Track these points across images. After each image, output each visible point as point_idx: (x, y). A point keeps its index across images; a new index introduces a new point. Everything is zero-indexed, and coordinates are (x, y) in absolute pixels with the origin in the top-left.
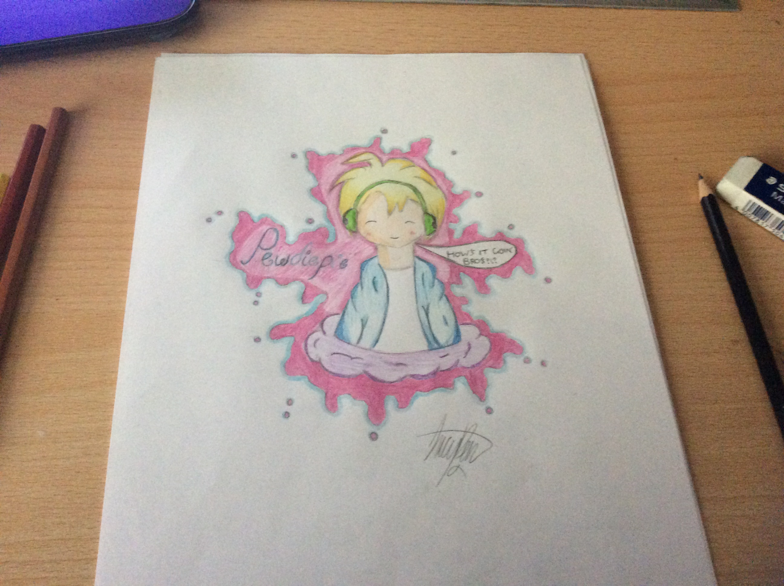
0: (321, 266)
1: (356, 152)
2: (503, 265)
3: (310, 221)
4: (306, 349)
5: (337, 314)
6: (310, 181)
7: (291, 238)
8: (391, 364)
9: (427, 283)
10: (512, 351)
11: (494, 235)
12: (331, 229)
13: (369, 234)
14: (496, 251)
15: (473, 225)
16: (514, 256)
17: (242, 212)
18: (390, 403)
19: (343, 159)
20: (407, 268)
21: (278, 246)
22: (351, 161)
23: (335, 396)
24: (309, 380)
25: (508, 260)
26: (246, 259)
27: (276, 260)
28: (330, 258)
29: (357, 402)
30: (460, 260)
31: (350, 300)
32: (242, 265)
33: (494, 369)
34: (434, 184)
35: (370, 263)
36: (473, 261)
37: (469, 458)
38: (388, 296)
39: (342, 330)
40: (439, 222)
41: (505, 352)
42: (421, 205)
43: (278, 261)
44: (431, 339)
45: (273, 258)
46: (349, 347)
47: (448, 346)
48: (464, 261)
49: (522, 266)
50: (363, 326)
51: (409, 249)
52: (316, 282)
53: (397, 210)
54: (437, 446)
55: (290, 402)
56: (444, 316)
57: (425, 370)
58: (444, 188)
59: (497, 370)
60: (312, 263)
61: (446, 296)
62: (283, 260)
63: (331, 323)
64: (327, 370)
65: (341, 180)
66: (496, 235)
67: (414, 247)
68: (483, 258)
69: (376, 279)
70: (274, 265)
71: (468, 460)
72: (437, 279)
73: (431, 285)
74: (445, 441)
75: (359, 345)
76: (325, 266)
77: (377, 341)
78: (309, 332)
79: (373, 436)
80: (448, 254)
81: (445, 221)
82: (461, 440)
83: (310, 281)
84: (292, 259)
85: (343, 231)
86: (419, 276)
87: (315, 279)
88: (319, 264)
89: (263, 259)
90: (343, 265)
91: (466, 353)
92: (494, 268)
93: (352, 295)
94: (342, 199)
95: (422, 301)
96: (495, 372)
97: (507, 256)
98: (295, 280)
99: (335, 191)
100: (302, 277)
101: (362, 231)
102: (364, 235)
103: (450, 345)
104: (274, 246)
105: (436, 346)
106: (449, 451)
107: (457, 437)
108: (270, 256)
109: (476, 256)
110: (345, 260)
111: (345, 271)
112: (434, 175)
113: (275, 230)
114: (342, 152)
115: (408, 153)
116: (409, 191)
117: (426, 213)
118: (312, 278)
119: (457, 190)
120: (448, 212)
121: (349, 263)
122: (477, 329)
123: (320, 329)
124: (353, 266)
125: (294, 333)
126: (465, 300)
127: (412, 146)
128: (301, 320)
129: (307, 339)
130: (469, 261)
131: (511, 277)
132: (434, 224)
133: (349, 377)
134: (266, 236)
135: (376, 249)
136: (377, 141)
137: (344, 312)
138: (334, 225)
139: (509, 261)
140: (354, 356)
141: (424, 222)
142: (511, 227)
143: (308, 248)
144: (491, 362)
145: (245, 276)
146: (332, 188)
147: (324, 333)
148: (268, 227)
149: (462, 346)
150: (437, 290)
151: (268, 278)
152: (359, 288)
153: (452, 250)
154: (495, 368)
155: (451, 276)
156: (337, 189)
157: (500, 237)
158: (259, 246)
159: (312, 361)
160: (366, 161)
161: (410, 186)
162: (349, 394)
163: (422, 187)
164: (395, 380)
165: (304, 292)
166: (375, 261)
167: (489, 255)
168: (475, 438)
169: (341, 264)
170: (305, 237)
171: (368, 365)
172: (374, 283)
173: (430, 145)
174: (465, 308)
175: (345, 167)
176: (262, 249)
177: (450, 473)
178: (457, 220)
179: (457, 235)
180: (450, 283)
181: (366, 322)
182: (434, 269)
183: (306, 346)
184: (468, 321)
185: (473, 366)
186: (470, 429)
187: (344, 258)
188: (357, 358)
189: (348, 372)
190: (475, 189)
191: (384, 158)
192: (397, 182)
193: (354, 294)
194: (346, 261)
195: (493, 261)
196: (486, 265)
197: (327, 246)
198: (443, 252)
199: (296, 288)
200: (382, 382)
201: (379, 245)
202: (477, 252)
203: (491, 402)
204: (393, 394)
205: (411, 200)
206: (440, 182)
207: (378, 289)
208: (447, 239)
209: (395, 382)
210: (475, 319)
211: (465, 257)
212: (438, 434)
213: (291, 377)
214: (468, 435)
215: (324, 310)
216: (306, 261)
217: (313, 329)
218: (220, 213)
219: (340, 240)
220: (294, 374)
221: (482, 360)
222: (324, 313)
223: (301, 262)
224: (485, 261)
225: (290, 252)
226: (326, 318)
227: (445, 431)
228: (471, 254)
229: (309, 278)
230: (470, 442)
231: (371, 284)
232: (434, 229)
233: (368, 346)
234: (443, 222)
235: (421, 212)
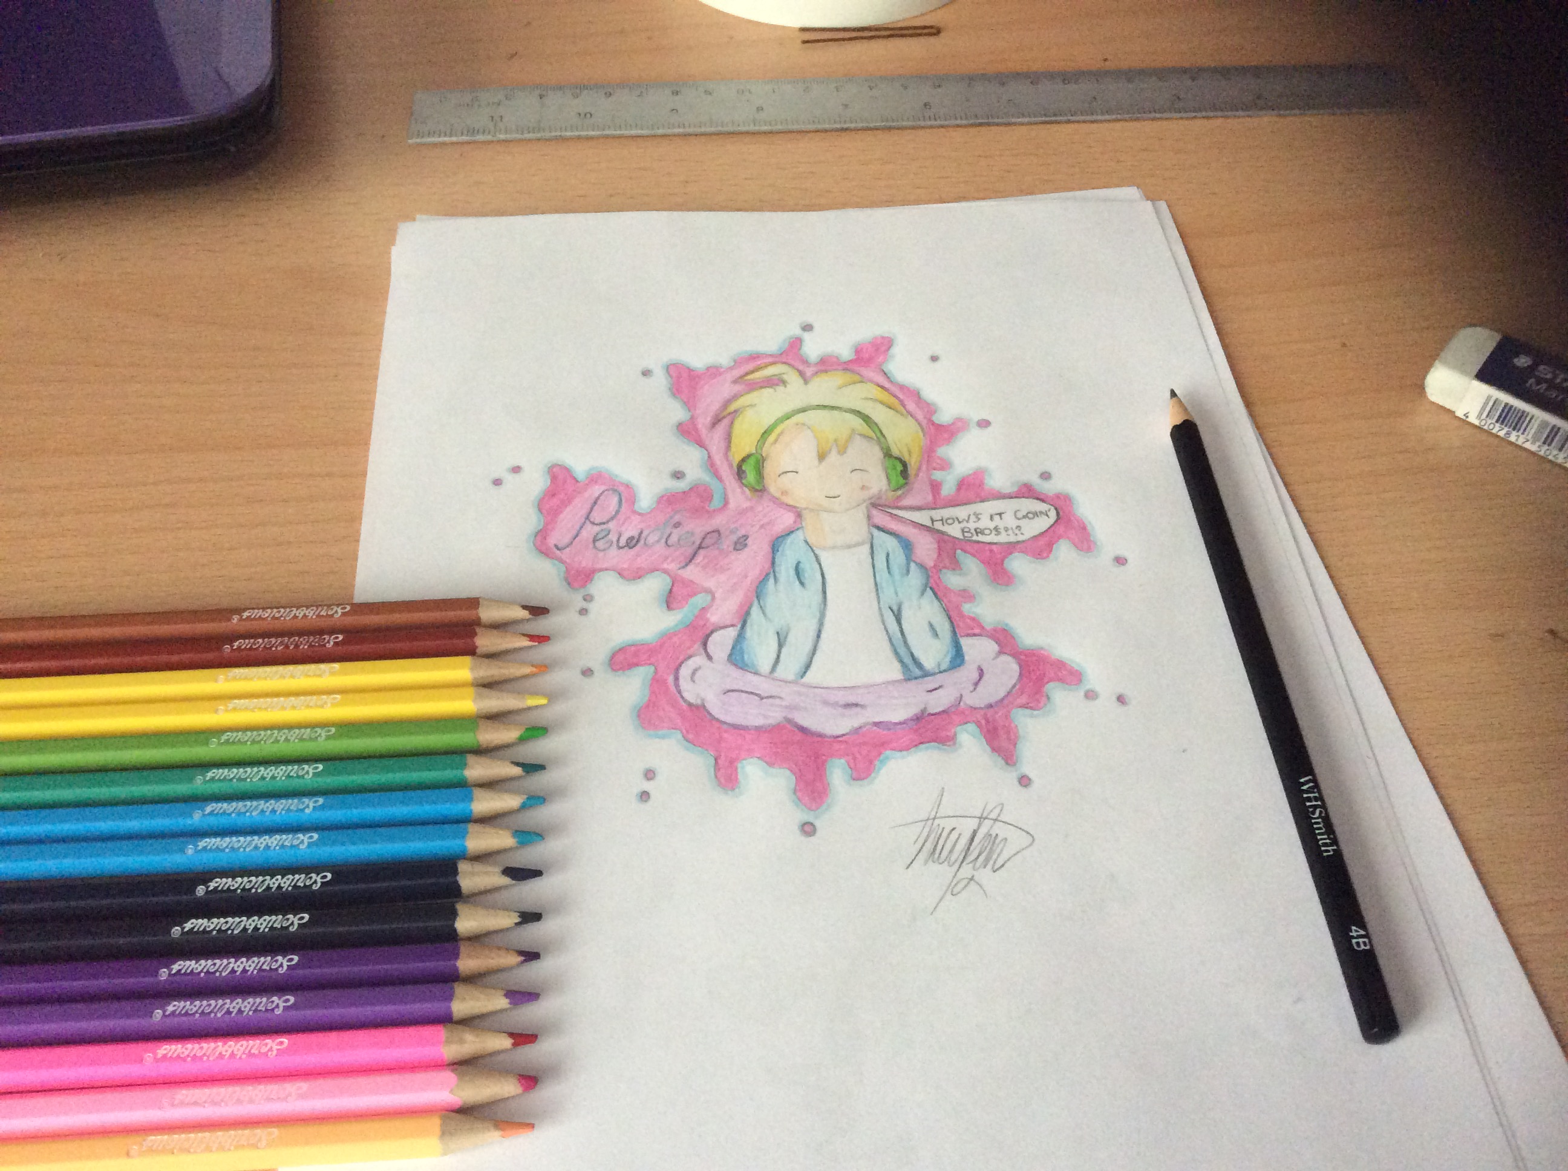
0: (700, 547)
2: (1035, 538)
3: (678, 475)
4: (677, 685)
5: (733, 626)
6: (677, 412)
7: (645, 501)
8: (835, 705)
9: (895, 569)
10: (1061, 680)
11: (1015, 489)
12: (714, 484)
13: (785, 493)
14: (1020, 515)
15: (975, 473)
16: (1056, 522)
17: (555, 466)
18: (837, 772)
19: (737, 373)
20: (859, 544)
21: (622, 517)
22: (749, 377)
23: (732, 763)
24: (685, 738)
25: (1044, 529)
26: (566, 540)
27: (618, 540)
28: (716, 535)
29: (774, 771)
30: (954, 531)
31: (756, 603)
32: (558, 553)
33: (1028, 712)
34: (901, 409)
35: (789, 540)
36: (978, 531)
37: (991, 862)
38: (824, 592)
39: (742, 653)
40: (912, 471)
41: (1048, 682)
42: (879, 442)
43: (623, 542)
44: (908, 660)
45: (613, 537)
46: (755, 679)
47: (940, 672)
48: (963, 531)
49: (1071, 539)
50: (781, 645)
51: (860, 514)
52: (691, 573)
54: (929, 846)
55: (650, 774)
56: (929, 622)
57: (897, 715)
58: (920, 416)
59: (1035, 712)
60: (681, 542)
61: (931, 588)
62: (632, 538)
63: (721, 642)
64: (718, 720)
65: (732, 407)
66: (1020, 490)
67: (868, 511)
68: (997, 526)
69: (801, 565)
70: (615, 546)
71: (989, 866)
72: (914, 561)
73: (905, 572)
74: (945, 834)
75: (776, 674)
76: (708, 547)
77: (808, 666)
78: (681, 658)
79: (808, 829)
80: (933, 521)
81: (924, 467)
82: (975, 833)
83: (680, 572)
84: (647, 537)
85: (739, 490)
86: (880, 558)
87: (691, 567)
88: (698, 543)
89: (595, 541)
90: (741, 544)
91: (976, 684)
92: (1018, 542)
93: (758, 592)
94: (734, 440)
95: (888, 596)
96: (1032, 716)
97: (1042, 524)
98: (652, 570)
100: (665, 566)
101: (773, 489)
102: (777, 495)
103: (945, 671)
104: (612, 518)
105: (917, 672)
106: (951, 851)
107: (966, 827)
108: (608, 534)
109: (985, 523)
110: (743, 536)
111: (745, 555)
113: (615, 491)
114: (732, 364)
115: (851, 361)
117: (888, 454)
118: (683, 567)
119: (944, 417)
120: (929, 453)
121: (749, 542)
122: (993, 643)
123: (703, 652)
124: (758, 547)
125: (653, 660)
126: (967, 595)
127: (858, 351)
128: (666, 639)
129: (678, 669)
130: (973, 531)
131: (1052, 556)
132: (904, 473)
133: (758, 729)
134: (599, 502)
135: (799, 515)
136: (795, 344)
137: (745, 622)
138: (720, 479)
139: (1047, 531)
140: (766, 695)
141: (886, 470)
142: (1046, 476)
143: (677, 518)
144: (1023, 699)
145: (564, 569)
146: (716, 421)
147: (709, 657)
148: (603, 488)
149: (968, 672)
150: (916, 578)
151: (606, 569)
152: (772, 581)
153: (937, 514)
154: (1031, 708)
155: (939, 555)
156: (726, 422)
157: (1027, 491)
158: (587, 518)
159: (690, 705)
160: (777, 377)
161: (858, 413)
162: (759, 758)
163: (880, 414)
164: (844, 732)
165: (671, 591)
166: (799, 536)
167: (1008, 521)
168: (999, 829)
169: (736, 543)
170: (669, 501)
171: (791, 708)
172: (798, 571)
173: (889, 348)
174: (967, 608)
175: (737, 388)
176: (593, 523)
177: (956, 891)
178: (945, 465)
179: (948, 488)
180: (938, 569)
181: (786, 637)
182: (907, 546)
183: (677, 679)
184: (977, 631)
185: (991, 706)
186: (989, 814)
187: (742, 532)
188: (771, 697)
189: (757, 721)
190: (976, 416)
191: (809, 372)
192: (833, 408)
193: (761, 591)
194: (745, 538)
195: (1017, 531)
196: (1003, 538)
197: (711, 514)
198: (922, 517)
199: (655, 585)
200: (821, 735)
201: (805, 509)
202: (985, 517)
203: (1027, 767)
204: (840, 757)
205: (860, 435)
206: (911, 406)
207: (806, 582)
208: (930, 498)
209: (843, 735)
210: (988, 627)
211: (962, 525)
212: (930, 822)
213: (652, 732)
214: (987, 823)
215: (708, 620)
216: (674, 539)
217: (690, 652)
218: (516, 470)
219: (732, 505)
220: (656, 727)
221: (1006, 696)
222: (708, 625)
223: (663, 540)
224: (1002, 531)
225: (642, 526)
226: (712, 632)
227: (942, 817)
228: (975, 520)
229: (678, 566)
230: (991, 835)
231: (792, 572)
232: (904, 481)
233: (791, 677)
234: (919, 469)
235: (878, 454)
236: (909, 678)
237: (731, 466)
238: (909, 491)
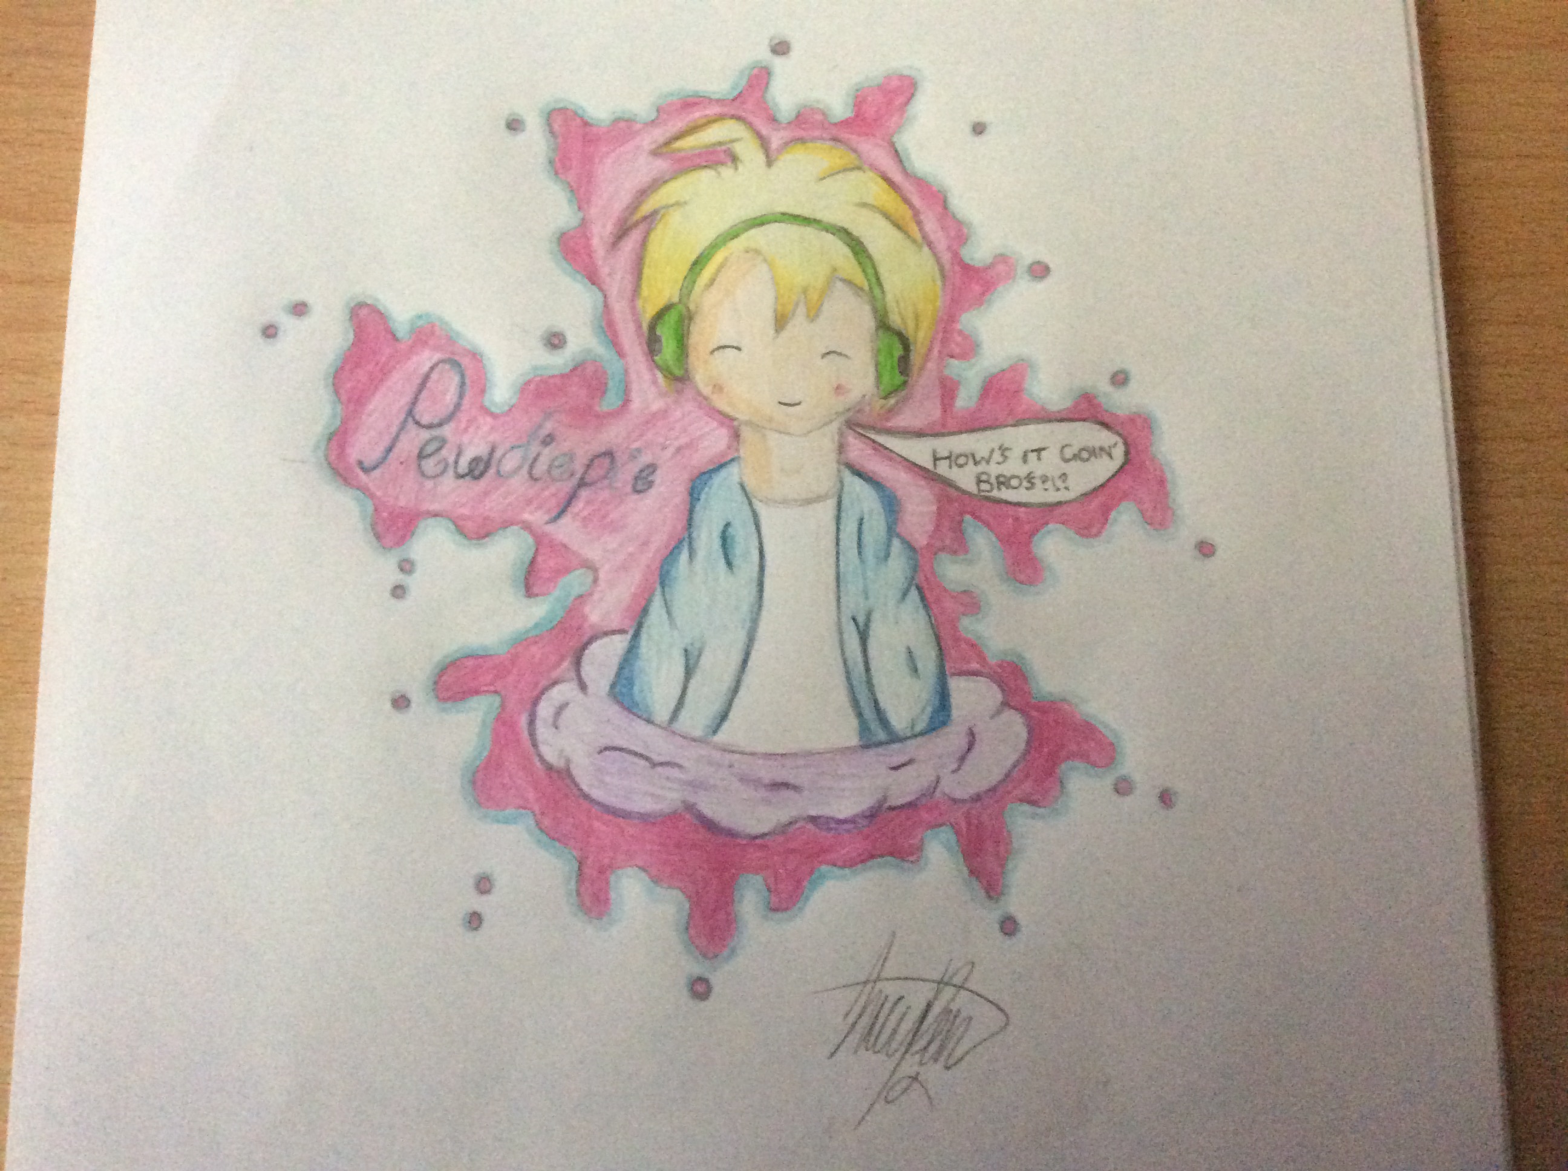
0: (582, 484)
1: (697, 115)
2: (1087, 495)
3: (555, 341)
4: (532, 734)
5: (622, 631)
6: (560, 210)
7: (501, 392)
8: (757, 783)
9: (869, 552)
10: (1084, 757)
11: (1068, 403)
12: (613, 366)
13: (718, 388)
14: (1069, 453)
15: (1013, 368)
16: (1121, 469)
17: (361, 305)
18: (750, 897)
19: (659, 135)
20: (819, 499)
21: (463, 417)
22: (678, 144)
23: (604, 871)
24: (538, 824)
25: (1102, 480)
26: (373, 456)
27: (456, 462)
28: (607, 461)
29: (662, 890)
30: (965, 478)
31: (658, 589)
32: (362, 476)
33: (1030, 809)
34: (914, 229)
35: (717, 479)
36: (1003, 482)
37: (945, 1054)
38: (761, 585)
39: (631, 682)
40: (916, 358)
41: (1068, 758)
42: (873, 300)
43: (463, 465)
44: (869, 713)
45: (448, 454)
46: (648, 732)
47: (915, 736)
48: (979, 481)
49: (1139, 502)
50: (689, 672)
51: (827, 442)
52: (567, 530)
53: (801, 310)
54: (865, 1021)
55: (484, 884)
56: (908, 648)
57: (845, 807)
58: (942, 244)
59: (1040, 810)
60: (556, 472)
61: (919, 588)
62: (476, 460)
63: (602, 660)
64: (586, 797)
65: (646, 208)
66: (1076, 405)
67: (841, 434)
68: (1031, 473)
69: (731, 530)
70: (451, 472)
71: (941, 1061)
72: (899, 536)
73: (882, 554)
74: (888, 1005)
75: (677, 726)
76: (592, 483)
77: (724, 716)
78: (544, 683)
79: (700, 989)
80: (936, 459)
81: (936, 351)
82: (929, 1006)
83: (549, 528)
84: (500, 461)
85: (647, 376)
86: (850, 528)
87: (566, 520)
88: (578, 477)
89: (421, 456)
90: (643, 482)
91: (962, 759)
92: (1059, 504)
93: (663, 574)
96: (1034, 816)
97: (1100, 471)
98: (506, 524)
99: (629, 245)
100: (526, 516)
101: (700, 378)
102: (706, 391)
103: (922, 734)
104: (450, 417)
105: (882, 736)
106: (893, 1033)
107: (918, 997)
108: (441, 448)
109: (1014, 467)
110: (649, 466)
111: (649, 501)
112: (916, 201)
113: (455, 364)
114: (653, 116)
115: (845, 123)
116: (840, 251)
117: (883, 325)
118: (554, 520)
119: (978, 253)
120: (947, 324)
121: (658, 477)
122: (995, 687)
123: (573, 674)
124: (669, 488)
125: (499, 685)
126: (971, 602)
127: (860, 100)
128: (523, 643)
129: (536, 702)
130: (993, 480)
131: (1105, 532)
132: (904, 364)
133: (645, 819)
134: (431, 383)
135: (736, 435)
136: (759, 80)
137: (640, 626)
138: (621, 354)
139: (1102, 486)
140: (662, 759)
141: (877, 353)
142: (1120, 379)
143: (548, 427)
144: (1027, 786)
145: (370, 509)
146: (622, 232)
147: (583, 687)
148: (437, 356)
149: (952, 738)
150: (897, 567)
151: (436, 515)
152: (684, 556)
153: (947, 445)
154: (1033, 803)
155: (938, 527)
156: (635, 235)
157: (1087, 409)
158: (410, 413)
159: (549, 768)
160: (723, 148)
161: (844, 234)
162: (643, 869)
163: (879, 238)
164: (766, 830)
165: (533, 562)
166: (733, 473)
167: (1049, 464)
168: (963, 1002)
169: (636, 478)
170: (539, 390)
171: (695, 785)
172: (725, 540)
173: (910, 98)
174: (969, 626)
175: (661, 165)
176: (419, 423)
177: (893, 1096)
178: (969, 349)
179: (966, 399)
180: (933, 550)
181: (697, 659)
182: (892, 505)
183: (532, 722)
184: (975, 666)
185: (977, 798)
186: (951, 978)
187: (645, 459)
188: (667, 764)
189: (643, 804)
190: (1027, 253)
191: (777, 139)
192: (808, 221)
193: (668, 572)
194: (651, 470)
195: (1059, 483)
196: (1037, 496)
197: (603, 419)
198: (919, 451)
199: (508, 550)
200: (731, 833)
201: (749, 423)
202: (1016, 454)
203: (1015, 903)
204: (757, 871)
205: (844, 280)
206: (931, 225)
207: (736, 562)
208: (937, 413)
209: (764, 835)
210: (992, 660)
211: (980, 468)
212: (869, 986)
213: (492, 813)
214: (949, 992)
215: (584, 618)
216: (541, 468)
217: (555, 674)
218: (299, 309)
219: (636, 404)
220: (499, 805)
221: (1001, 782)
222: (586, 625)
223: (526, 468)
224: (1037, 481)
225: (494, 437)
226: (589, 642)
227: (887, 979)
228: (1001, 459)
229: (546, 518)
230: (951, 1011)
231: (717, 543)
232: (902, 378)
233: (698, 733)
234: (927, 357)
235: (868, 322)
236: (867, 745)
237: (639, 327)
238: (905, 400)
